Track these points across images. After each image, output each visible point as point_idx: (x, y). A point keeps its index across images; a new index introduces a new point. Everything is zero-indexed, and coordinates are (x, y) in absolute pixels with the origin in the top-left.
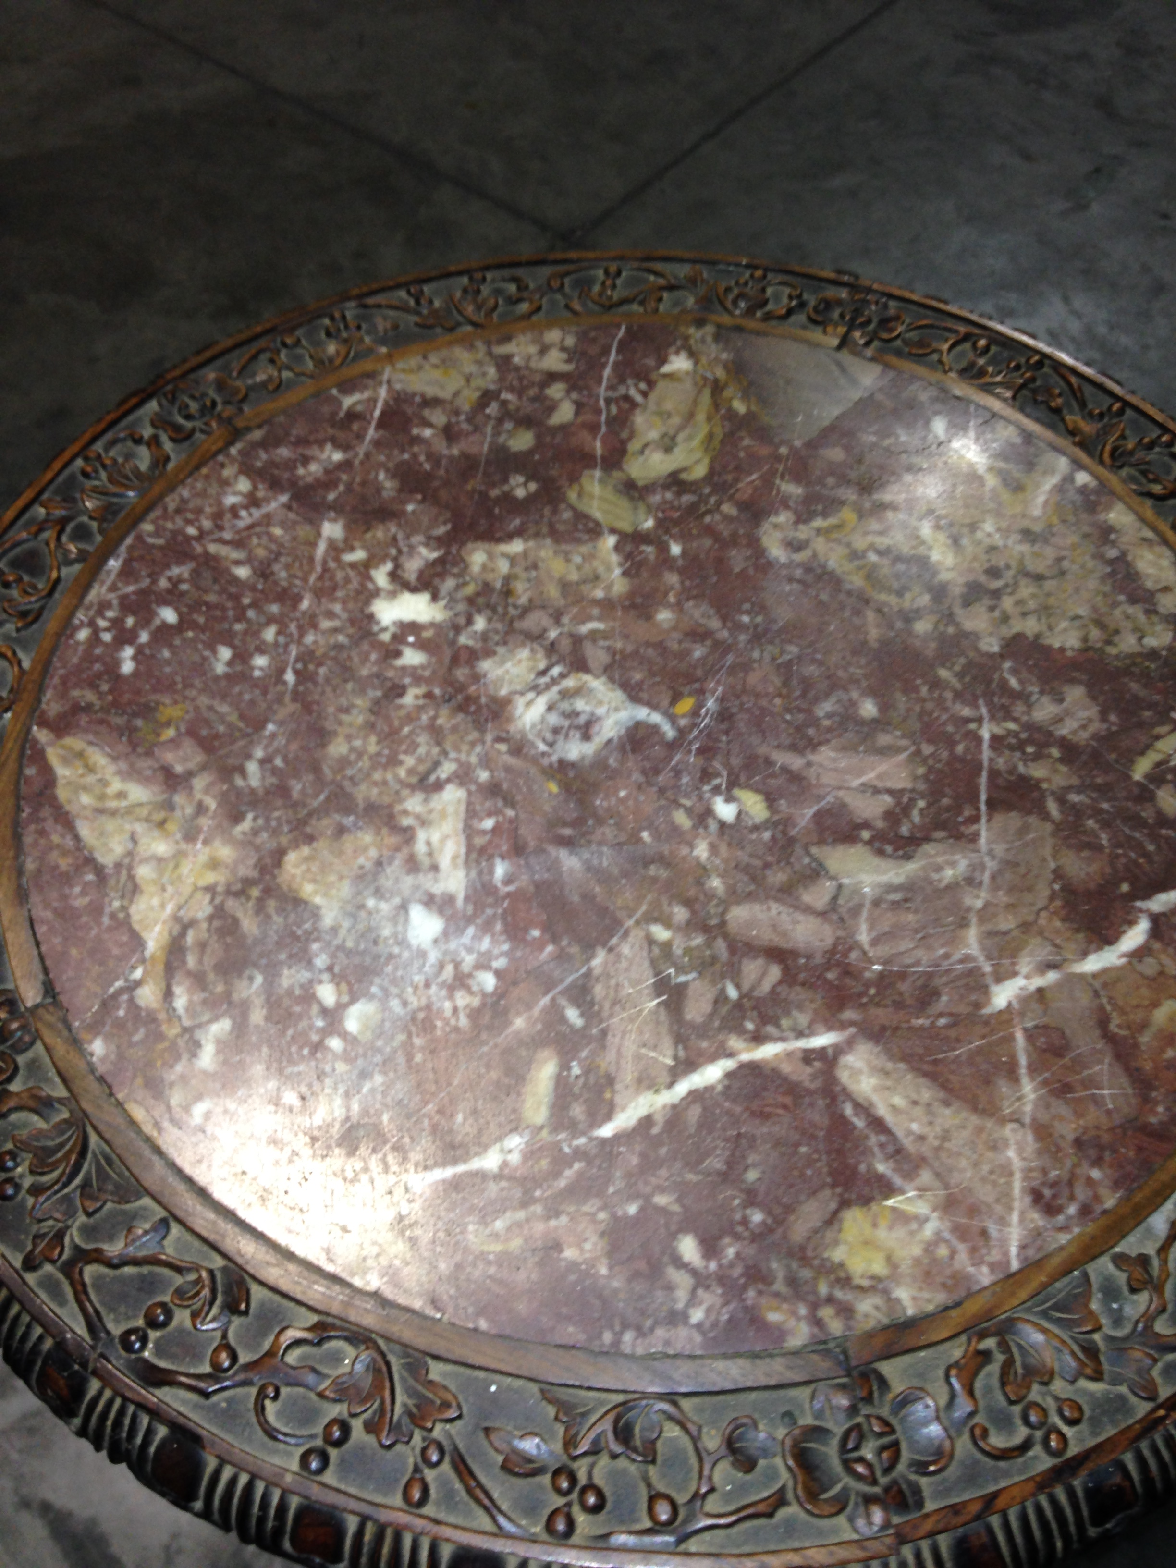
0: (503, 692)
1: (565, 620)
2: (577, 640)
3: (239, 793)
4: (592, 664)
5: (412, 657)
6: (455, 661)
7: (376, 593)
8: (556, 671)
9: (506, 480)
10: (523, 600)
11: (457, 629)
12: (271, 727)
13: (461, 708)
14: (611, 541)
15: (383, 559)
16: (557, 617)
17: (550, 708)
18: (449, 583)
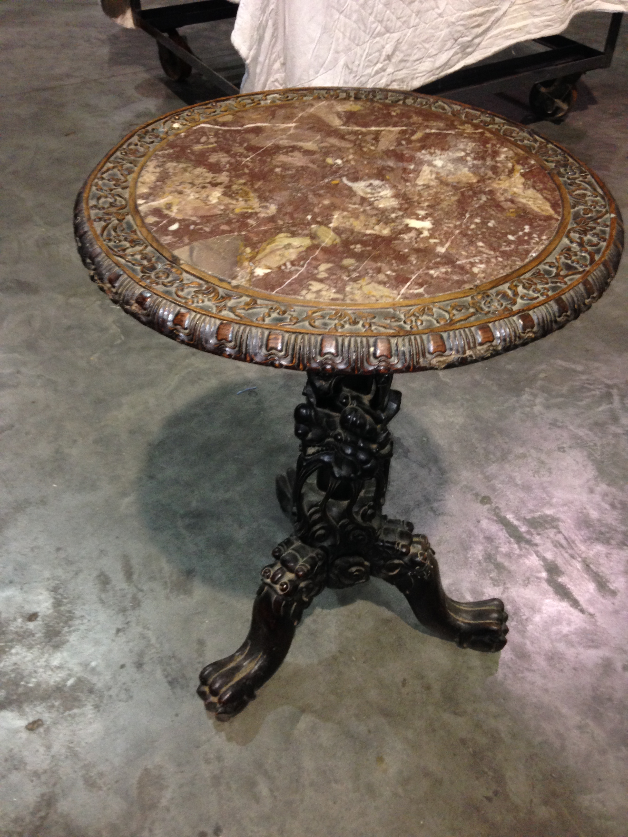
0: (393, 199)
1: (362, 210)
2: (361, 204)
3: (489, 195)
4: (359, 198)
5: (422, 213)
6: (406, 209)
7: (429, 230)
8: (373, 199)
9: (362, 251)
10: (374, 218)
11: (403, 216)
12: (477, 206)
13: (409, 199)
14: (331, 225)
15: (423, 238)
16: (365, 211)
17: (379, 192)
18: (400, 227)
